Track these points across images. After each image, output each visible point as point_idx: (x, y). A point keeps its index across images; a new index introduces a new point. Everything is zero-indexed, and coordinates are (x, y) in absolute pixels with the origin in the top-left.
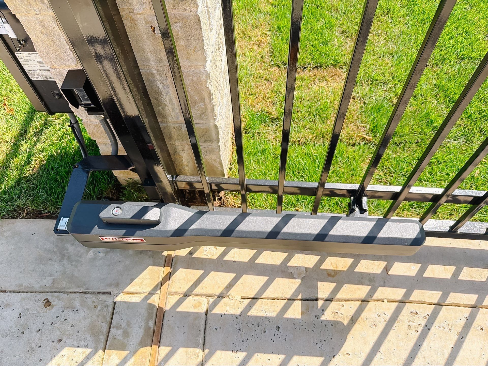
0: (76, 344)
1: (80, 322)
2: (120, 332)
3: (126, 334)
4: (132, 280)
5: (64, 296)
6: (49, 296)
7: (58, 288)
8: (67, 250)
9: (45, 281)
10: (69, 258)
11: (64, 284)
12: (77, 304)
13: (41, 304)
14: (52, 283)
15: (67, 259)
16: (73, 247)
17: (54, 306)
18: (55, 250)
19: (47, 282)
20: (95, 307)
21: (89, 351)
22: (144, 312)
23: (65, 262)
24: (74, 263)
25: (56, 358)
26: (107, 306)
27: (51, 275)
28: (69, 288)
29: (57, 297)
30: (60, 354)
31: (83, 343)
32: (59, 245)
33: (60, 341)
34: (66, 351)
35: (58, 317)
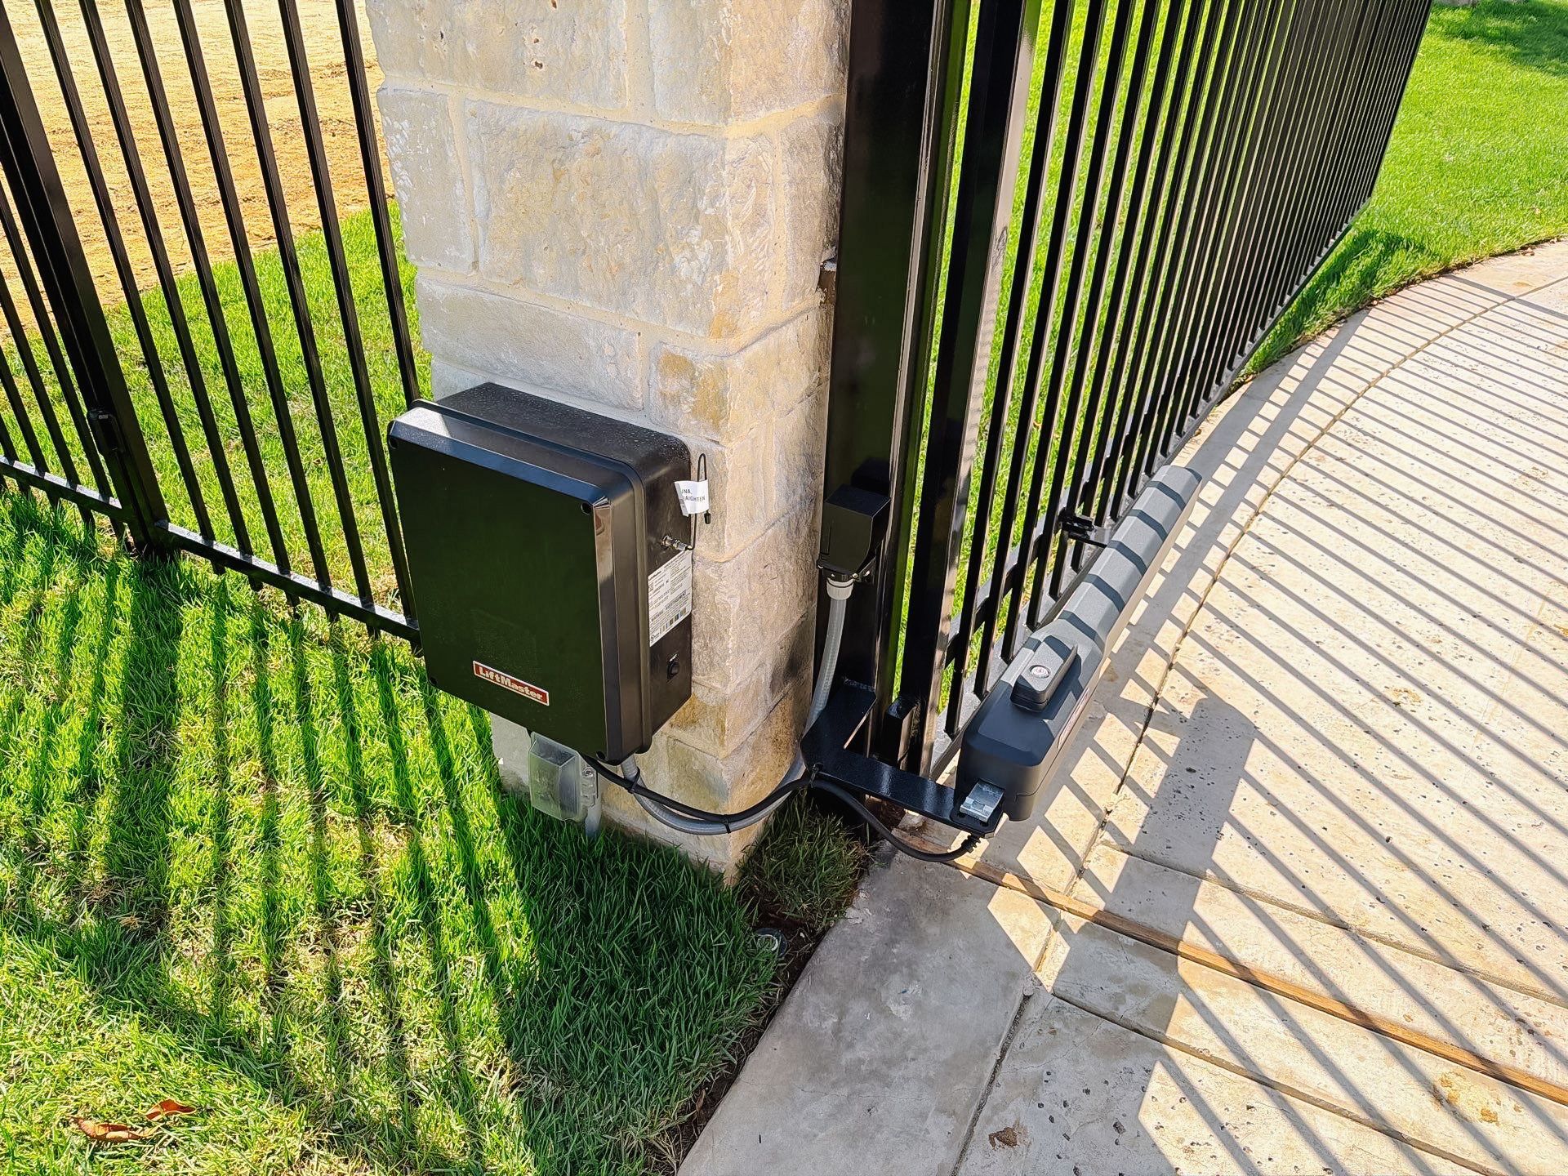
0: (1137, 1093)
1: (1081, 1073)
2: (1130, 1000)
3: (1138, 989)
4: (1010, 945)
5: (997, 1093)
6: (984, 1130)
7: (968, 1106)
8: (861, 1061)
9: (935, 1134)
10: (889, 1063)
11: (962, 1091)
12: (1031, 1069)
13: (1001, 1153)
14: (950, 1116)
15: (889, 1068)
16: (859, 1046)
17: (1017, 1123)
18: (845, 1091)
19: (940, 1131)
20: (1054, 1032)
21: (1159, 1069)
22: (1095, 946)
23: (896, 1074)
24: (910, 1055)
25: (1161, 1143)
26: (1059, 1010)
27: (923, 1116)
28: (980, 1080)
29: (996, 1109)
30: (1154, 1133)
31: (1138, 1076)
32: (833, 1079)
33: (1117, 1127)
34: (1149, 1118)
35: (1052, 1119)
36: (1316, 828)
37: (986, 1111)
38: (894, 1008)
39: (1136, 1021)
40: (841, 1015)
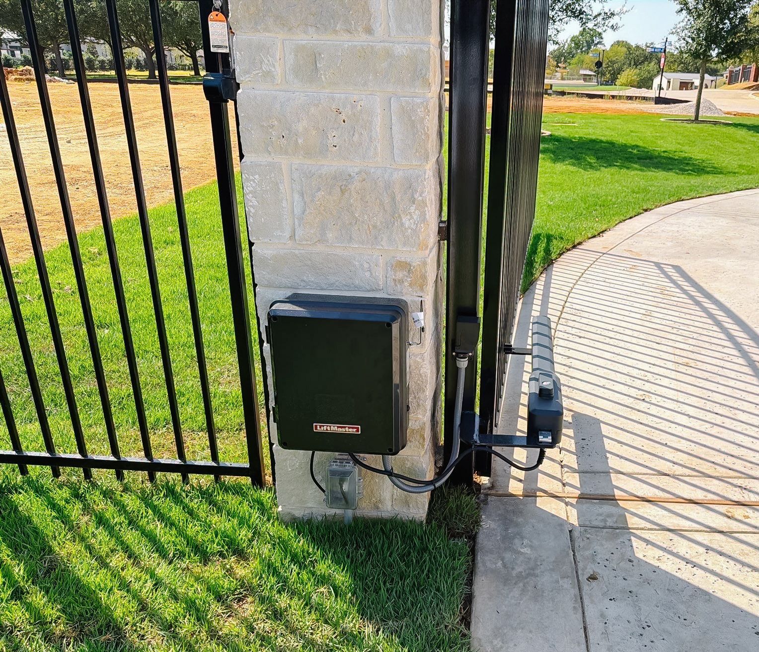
0: (630, 548)
1: (607, 548)
2: (609, 520)
3: (610, 515)
4: (553, 515)
5: (580, 565)
6: (583, 578)
7: (572, 572)
8: (521, 572)
9: (565, 586)
10: (533, 569)
11: (567, 568)
12: (587, 553)
13: (594, 583)
14: (567, 578)
15: (534, 570)
16: (516, 567)
17: (594, 571)
18: (521, 585)
19: (566, 584)
20: (588, 538)
21: (632, 538)
22: (585, 507)
23: (538, 572)
24: (539, 564)
25: (648, 561)
26: (585, 531)
27: (557, 582)
28: (571, 563)
29: (583, 570)
30: (644, 559)
31: (627, 542)
32: (514, 582)
33: (630, 561)
34: (639, 555)
35: (605, 566)
36: (640, 447)
37: (580, 572)
38: (522, 550)
39: (615, 525)
40: (503, 560)
